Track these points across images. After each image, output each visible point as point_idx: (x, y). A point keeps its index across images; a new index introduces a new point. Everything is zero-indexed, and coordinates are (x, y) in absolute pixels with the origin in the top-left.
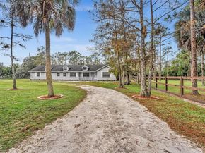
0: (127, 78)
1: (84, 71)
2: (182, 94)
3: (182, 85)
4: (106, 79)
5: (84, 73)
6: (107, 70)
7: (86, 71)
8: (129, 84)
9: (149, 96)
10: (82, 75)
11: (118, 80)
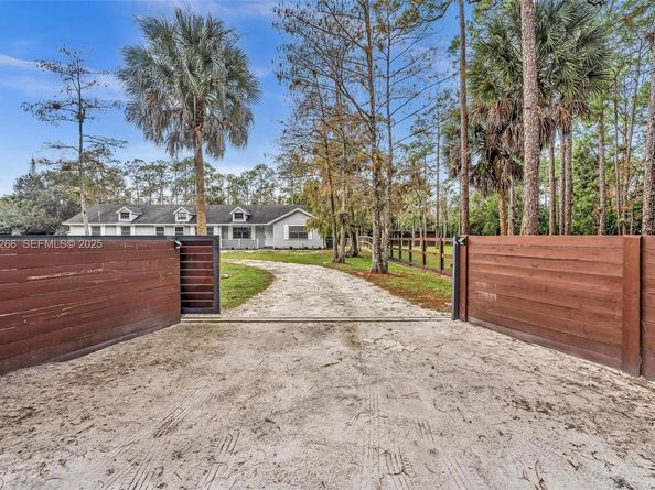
0: (350, 241)
1: (236, 223)
2: (442, 268)
3: (442, 252)
4: (298, 243)
5: (235, 229)
6: (300, 220)
7: (242, 222)
8: (355, 255)
9: (385, 271)
10: (230, 234)
11: (329, 245)
